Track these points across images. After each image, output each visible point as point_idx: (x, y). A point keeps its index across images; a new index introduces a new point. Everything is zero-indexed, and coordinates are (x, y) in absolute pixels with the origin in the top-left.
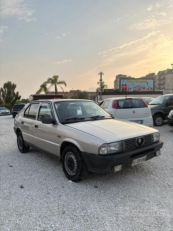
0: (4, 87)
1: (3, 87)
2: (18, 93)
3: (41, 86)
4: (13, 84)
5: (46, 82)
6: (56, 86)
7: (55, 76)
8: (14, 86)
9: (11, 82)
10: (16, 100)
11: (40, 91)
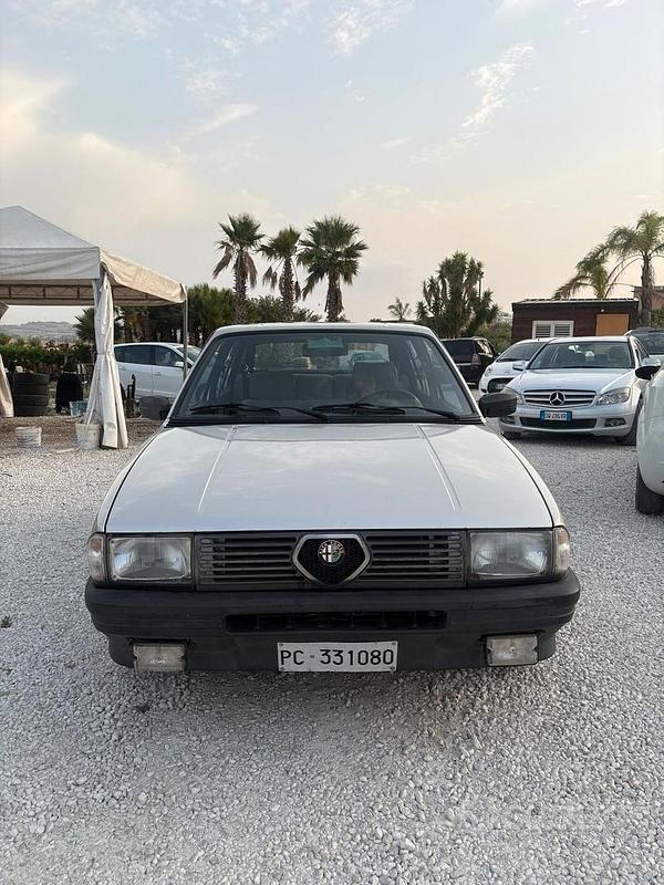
0: (441, 277)
1: (436, 276)
2: (487, 295)
3: (580, 264)
4: (472, 262)
5: (603, 248)
6: (647, 259)
7: (647, 217)
8: (476, 272)
9: (463, 257)
10: (478, 321)
11: (574, 284)
